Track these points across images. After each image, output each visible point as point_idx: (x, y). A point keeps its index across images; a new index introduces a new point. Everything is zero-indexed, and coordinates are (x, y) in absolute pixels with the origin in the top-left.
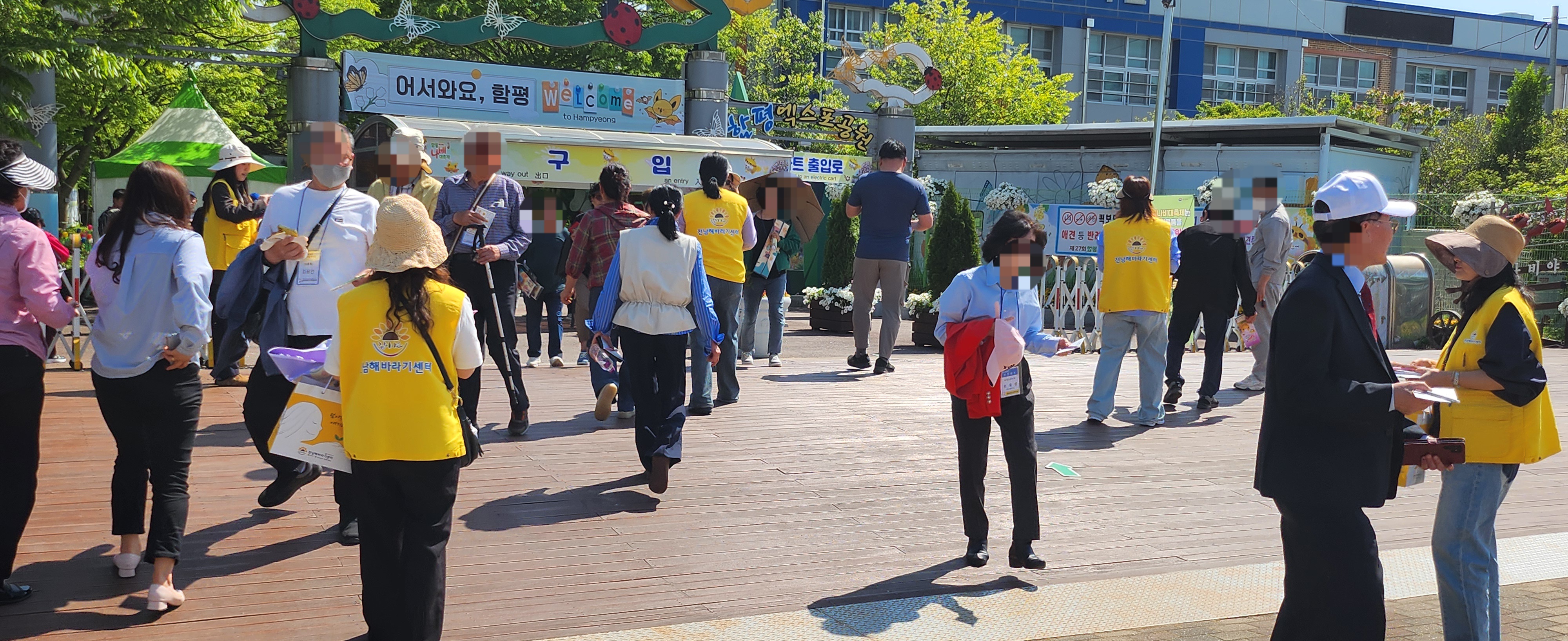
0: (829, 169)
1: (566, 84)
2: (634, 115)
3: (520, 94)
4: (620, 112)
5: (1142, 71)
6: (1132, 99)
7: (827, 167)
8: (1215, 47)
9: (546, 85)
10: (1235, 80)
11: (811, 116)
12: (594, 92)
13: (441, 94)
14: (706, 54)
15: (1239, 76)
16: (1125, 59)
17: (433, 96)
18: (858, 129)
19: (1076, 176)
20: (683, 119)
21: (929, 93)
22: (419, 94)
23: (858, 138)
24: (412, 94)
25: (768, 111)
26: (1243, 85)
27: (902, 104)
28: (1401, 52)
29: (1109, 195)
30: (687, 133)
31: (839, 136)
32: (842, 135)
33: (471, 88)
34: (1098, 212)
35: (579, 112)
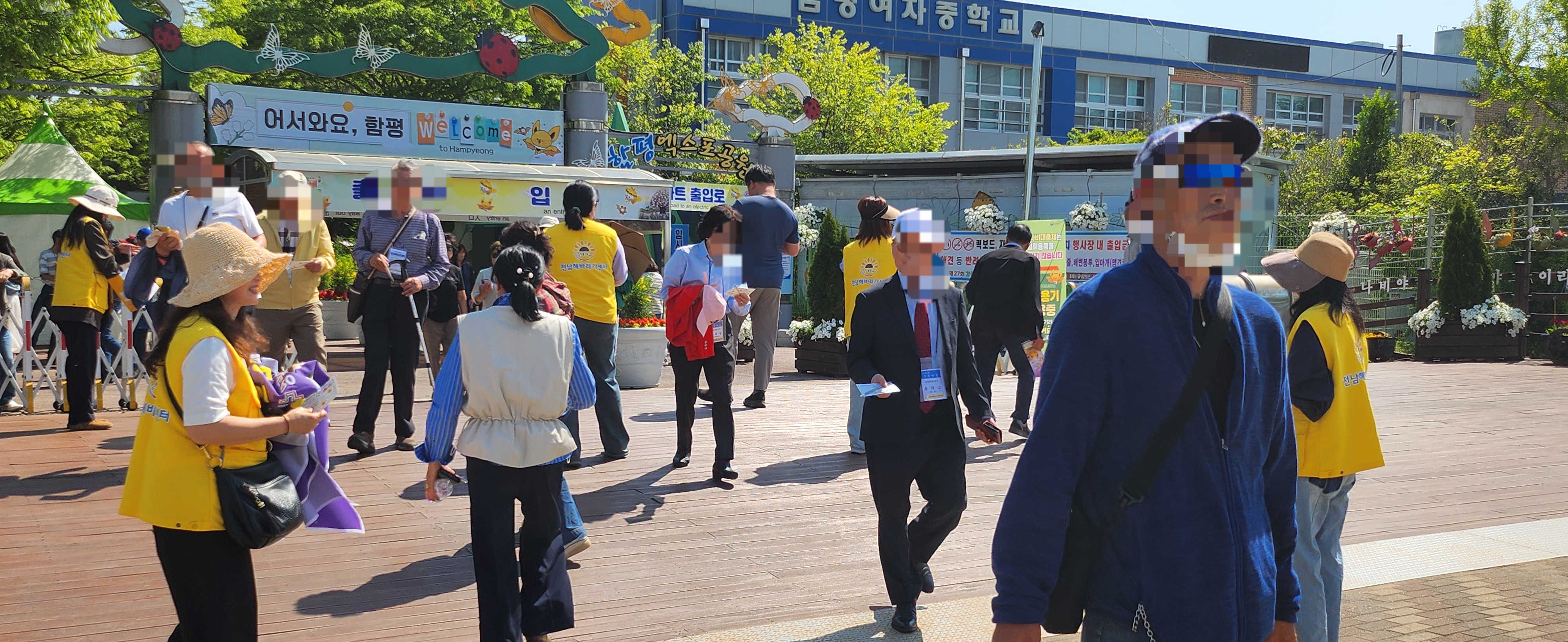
0: (711, 198)
1: (442, 116)
2: (512, 146)
3: (394, 127)
4: (498, 144)
5: (1016, 99)
6: (1008, 127)
7: (709, 196)
8: (1086, 76)
9: (421, 117)
10: (1106, 107)
11: (691, 145)
12: (471, 123)
13: (312, 126)
14: (585, 84)
15: (1110, 103)
16: (999, 88)
17: (304, 129)
18: (739, 159)
19: (953, 203)
20: (562, 150)
21: (808, 122)
22: (288, 127)
23: (739, 167)
24: (282, 127)
25: (649, 141)
26: (1114, 112)
27: (782, 133)
28: (1262, 80)
29: (985, 221)
30: (567, 163)
31: (720, 165)
32: (723, 164)
33: (342, 120)
34: (976, 238)
35: (456, 144)
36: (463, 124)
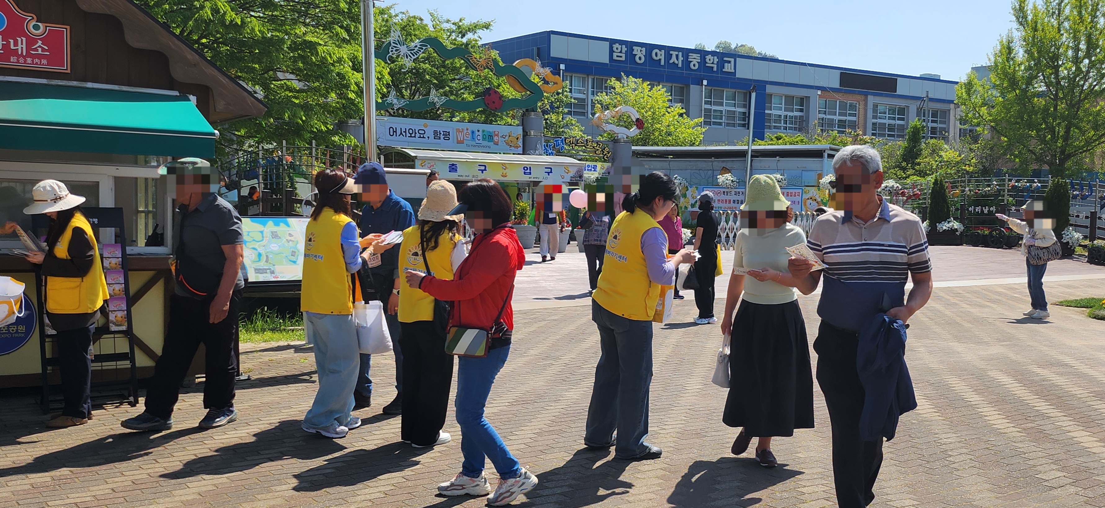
0: (591, 170)
1: (467, 129)
2: (499, 144)
3: (446, 135)
4: (493, 143)
7: (590, 168)
8: (772, 95)
9: (458, 130)
10: (782, 113)
11: (582, 143)
12: (480, 133)
13: (410, 135)
14: (533, 113)
15: (785, 111)
16: (723, 102)
17: (406, 136)
18: (604, 149)
19: (710, 172)
20: (522, 146)
21: (638, 131)
22: (399, 136)
23: (604, 154)
24: (396, 136)
25: (562, 141)
26: (787, 116)
27: (625, 137)
28: (870, 98)
29: (727, 182)
30: (524, 153)
31: (596, 153)
33: (423, 132)
34: (722, 190)
35: (474, 143)
36: (477, 133)
